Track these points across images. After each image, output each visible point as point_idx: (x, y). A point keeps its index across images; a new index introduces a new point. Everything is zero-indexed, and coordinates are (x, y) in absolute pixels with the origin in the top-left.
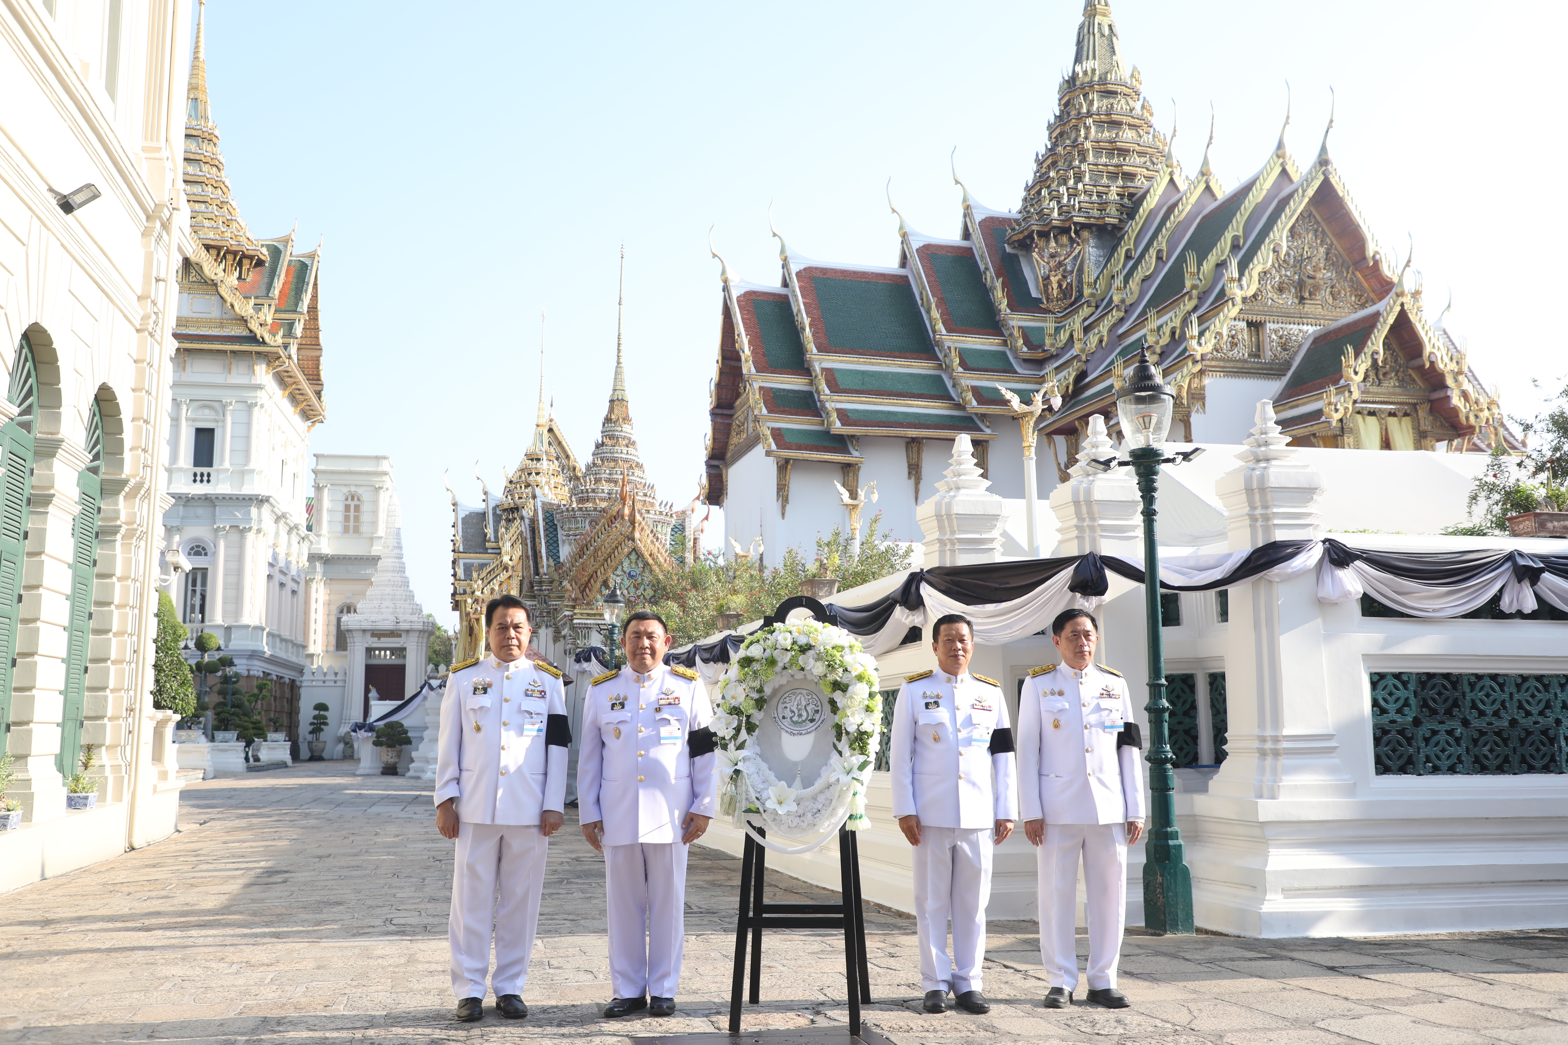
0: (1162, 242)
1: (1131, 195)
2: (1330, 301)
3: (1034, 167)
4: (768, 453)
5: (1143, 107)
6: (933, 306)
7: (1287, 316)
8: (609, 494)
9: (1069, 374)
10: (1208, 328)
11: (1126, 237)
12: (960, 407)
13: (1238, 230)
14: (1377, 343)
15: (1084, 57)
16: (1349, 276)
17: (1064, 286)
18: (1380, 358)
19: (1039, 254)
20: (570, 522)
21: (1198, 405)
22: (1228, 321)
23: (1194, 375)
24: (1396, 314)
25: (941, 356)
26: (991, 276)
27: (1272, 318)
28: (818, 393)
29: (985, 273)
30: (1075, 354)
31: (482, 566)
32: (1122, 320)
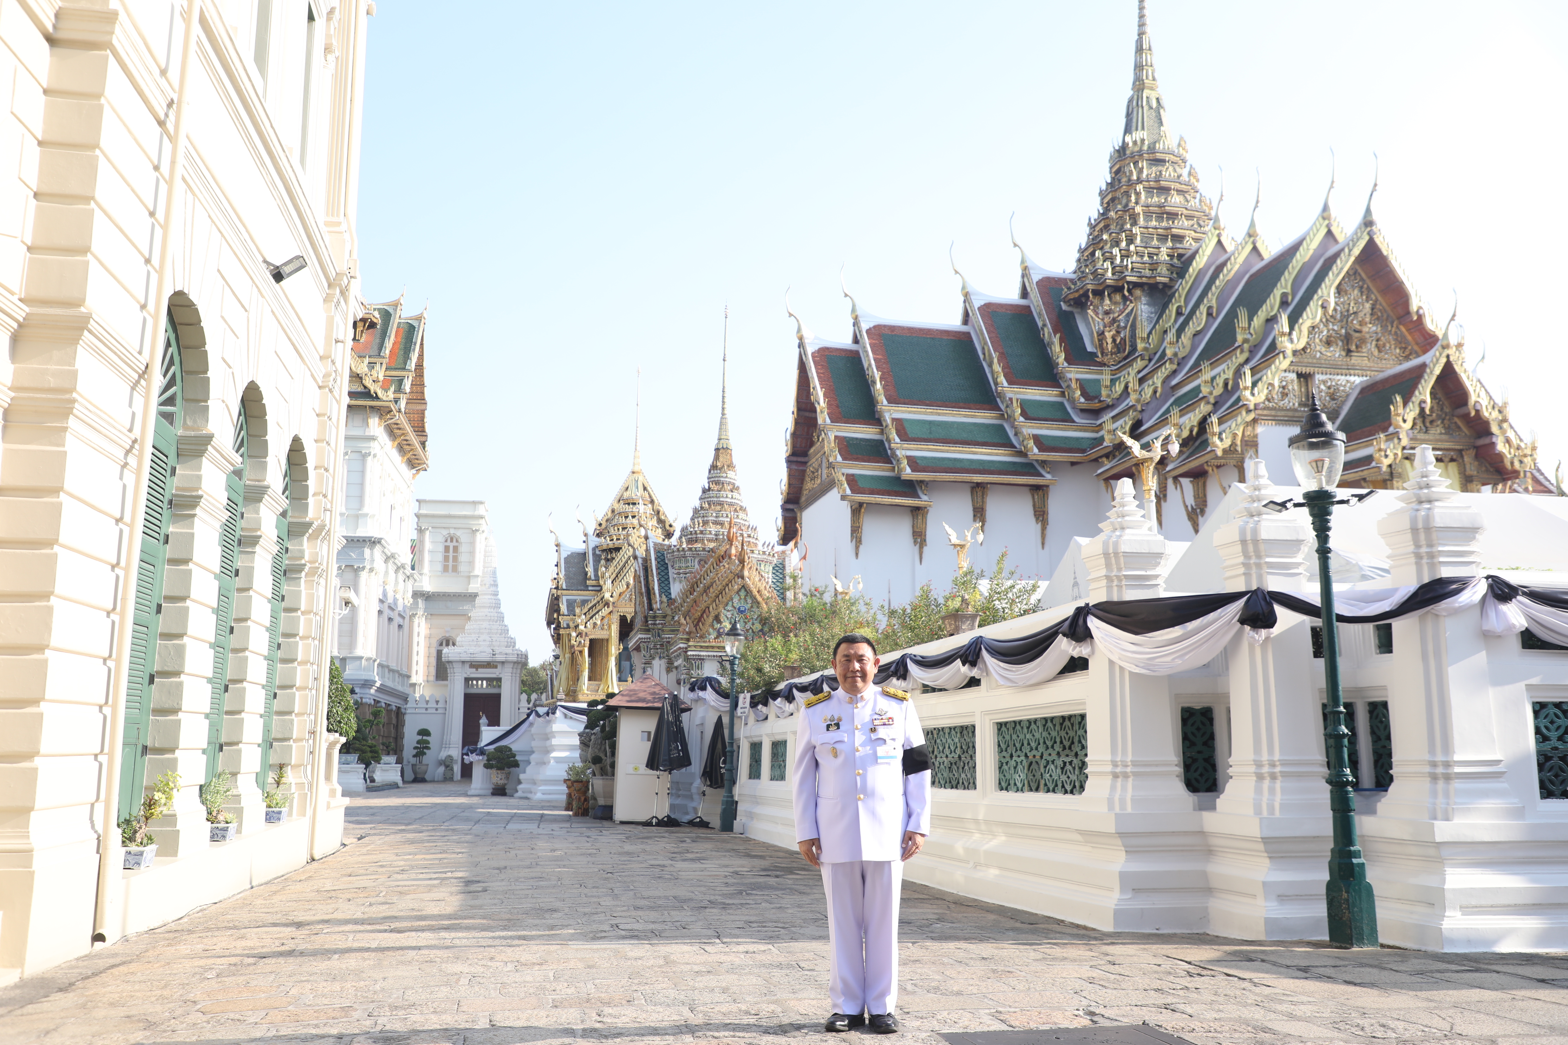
0: (1212, 299)
1: (1180, 256)
2: (1376, 353)
3: (1087, 230)
4: (843, 498)
5: (1190, 174)
6: (995, 360)
7: (1334, 368)
8: (716, 535)
9: (1126, 423)
10: (1260, 379)
11: (1177, 295)
12: (1022, 454)
13: (1286, 288)
14: (1424, 392)
15: (1134, 128)
16: (1394, 330)
17: (1118, 341)
18: (1428, 407)
19: (1095, 311)
20: (680, 561)
21: (1251, 452)
22: (1279, 372)
23: (1247, 424)
24: (1442, 365)
25: (1003, 407)
26: (1049, 332)
27: (1320, 370)
28: (889, 441)
29: (1043, 329)
30: (1131, 404)
31: (584, 602)
32: (1174, 373)
